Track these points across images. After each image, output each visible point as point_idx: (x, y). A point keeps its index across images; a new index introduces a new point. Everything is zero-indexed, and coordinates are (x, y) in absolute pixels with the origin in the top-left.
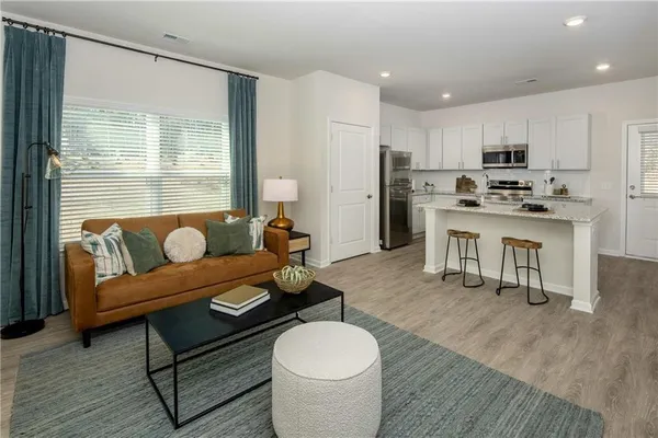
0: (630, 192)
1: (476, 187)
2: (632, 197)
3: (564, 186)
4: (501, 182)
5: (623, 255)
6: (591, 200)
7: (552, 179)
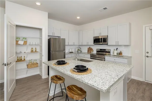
0: (147, 54)
1: (93, 51)
2: (147, 57)
3: (121, 51)
4: (101, 50)
5: (144, 80)
6: (131, 57)
7: (117, 49)
